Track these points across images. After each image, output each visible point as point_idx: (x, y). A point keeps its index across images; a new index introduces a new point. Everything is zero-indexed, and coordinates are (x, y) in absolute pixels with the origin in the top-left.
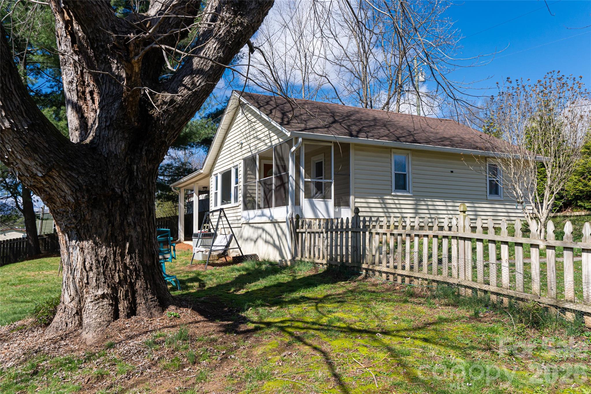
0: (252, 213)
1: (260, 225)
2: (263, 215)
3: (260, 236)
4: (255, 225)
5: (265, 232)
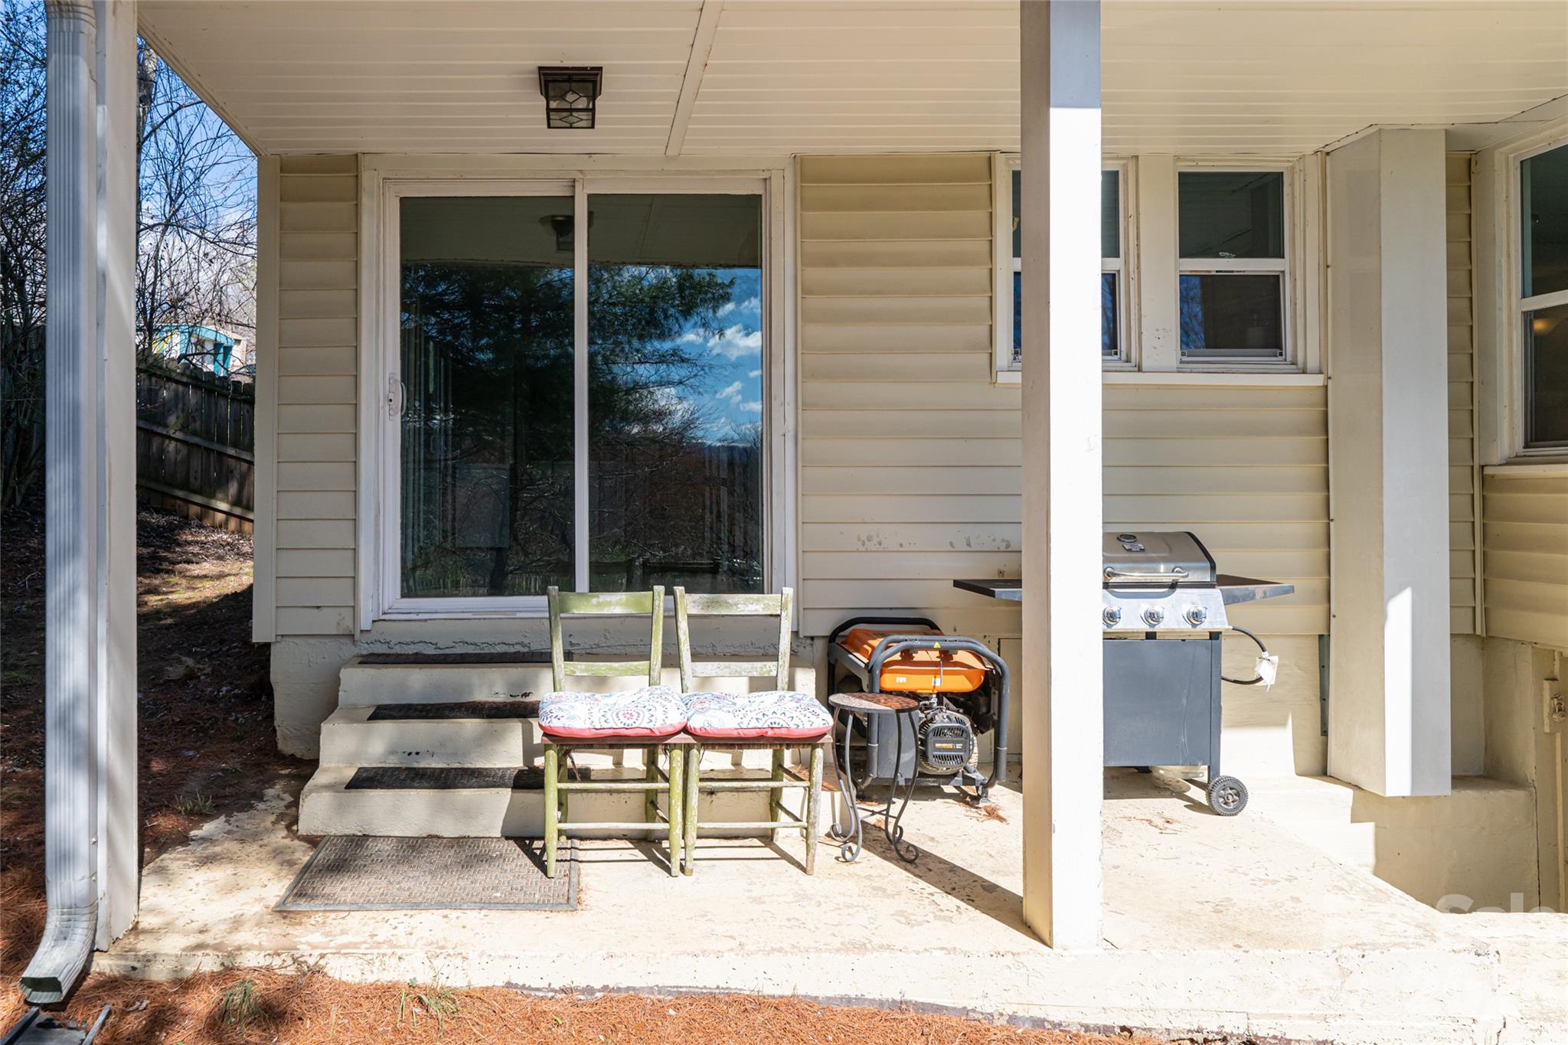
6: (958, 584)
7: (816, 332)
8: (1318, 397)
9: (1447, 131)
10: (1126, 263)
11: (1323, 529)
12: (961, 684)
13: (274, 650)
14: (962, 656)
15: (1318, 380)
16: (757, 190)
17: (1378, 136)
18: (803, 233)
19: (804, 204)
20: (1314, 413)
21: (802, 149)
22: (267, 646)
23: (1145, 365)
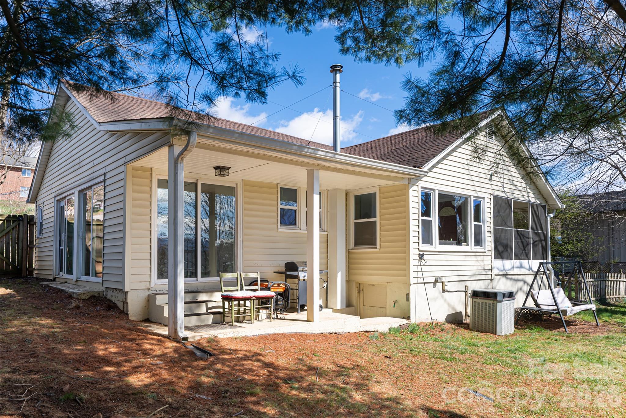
0: (508, 264)
1: (520, 277)
2: (521, 267)
3: (521, 289)
4: (514, 277)
5: (526, 284)
6: (274, 272)
7: (246, 218)
8: (326, 236)
9: (346, 190)
10: (298, 208)
11: (326, 261)
12: (281, 290)
13: (128, 293)
14: (281, 285)
15: (326, 233)
16: (234, 186)
17: (337, 189)
18: (244, 197)
19: (244, 191)
20: (325, 239)
21: (244, 179)
22: (127, 292)
23: (302, 229)
